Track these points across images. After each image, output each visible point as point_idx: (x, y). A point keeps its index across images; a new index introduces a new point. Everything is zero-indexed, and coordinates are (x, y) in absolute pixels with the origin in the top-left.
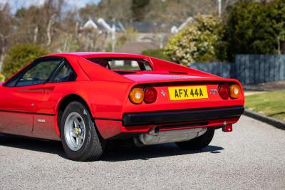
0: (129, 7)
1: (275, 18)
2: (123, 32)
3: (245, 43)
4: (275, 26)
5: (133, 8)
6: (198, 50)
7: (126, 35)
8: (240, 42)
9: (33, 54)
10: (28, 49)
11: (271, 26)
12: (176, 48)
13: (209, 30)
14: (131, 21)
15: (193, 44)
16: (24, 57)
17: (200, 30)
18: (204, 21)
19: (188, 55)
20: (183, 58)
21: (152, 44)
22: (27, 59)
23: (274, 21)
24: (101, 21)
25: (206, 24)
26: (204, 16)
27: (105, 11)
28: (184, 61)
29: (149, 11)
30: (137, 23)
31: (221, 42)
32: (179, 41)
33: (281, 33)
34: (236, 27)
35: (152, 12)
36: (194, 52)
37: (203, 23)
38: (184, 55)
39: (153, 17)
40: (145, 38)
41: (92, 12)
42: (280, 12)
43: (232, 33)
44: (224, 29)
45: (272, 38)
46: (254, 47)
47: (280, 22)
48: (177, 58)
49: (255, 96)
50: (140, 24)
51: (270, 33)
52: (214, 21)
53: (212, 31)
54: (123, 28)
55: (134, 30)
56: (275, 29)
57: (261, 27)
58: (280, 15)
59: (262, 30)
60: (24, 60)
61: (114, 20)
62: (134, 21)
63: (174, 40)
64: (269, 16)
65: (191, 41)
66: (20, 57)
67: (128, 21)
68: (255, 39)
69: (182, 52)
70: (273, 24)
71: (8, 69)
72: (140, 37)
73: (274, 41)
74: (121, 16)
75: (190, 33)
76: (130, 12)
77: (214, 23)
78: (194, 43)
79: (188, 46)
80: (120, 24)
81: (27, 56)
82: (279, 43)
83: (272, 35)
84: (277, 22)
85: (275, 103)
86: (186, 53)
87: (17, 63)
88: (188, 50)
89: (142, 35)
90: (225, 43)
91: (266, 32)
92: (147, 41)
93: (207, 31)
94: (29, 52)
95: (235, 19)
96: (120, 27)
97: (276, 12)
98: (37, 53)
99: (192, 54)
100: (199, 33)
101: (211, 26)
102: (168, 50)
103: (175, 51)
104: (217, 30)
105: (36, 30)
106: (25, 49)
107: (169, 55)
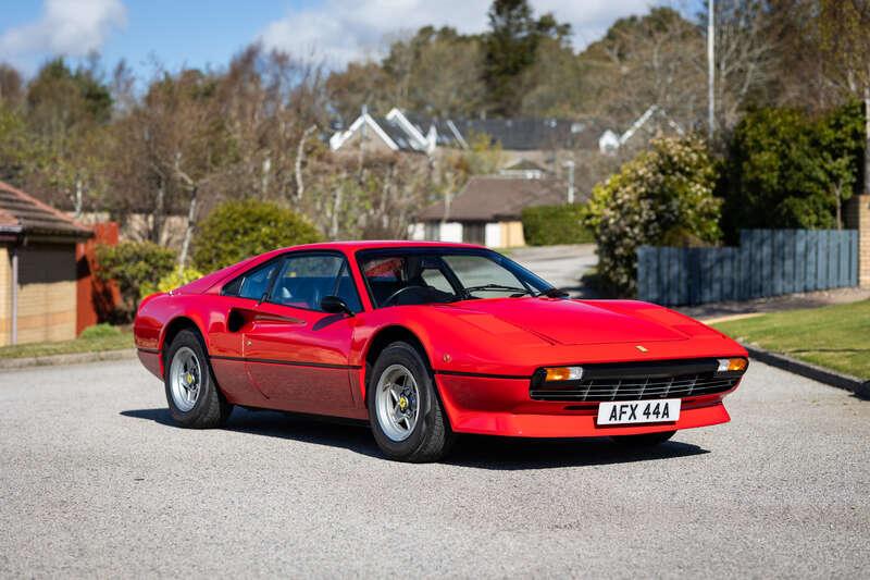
1: (828, 148)
4: (831, 164)
6: (659, 217)
8: (752, 199)
10: (257, 211)
11: (822, 167)
12: (609, 213)
13: (682, 171)
15: (645, 204)
16: (245, 233)
17: (663, 172)
18: (673, 152)
19: (636, 230)
20: (625, 234)
22: (255, 235)
23: (825, 154)
25: (676, 159)
26: (670, 141)
28: (626, 240)
31: (710, 200)
32: (615, 199)
33: (842, 181)
34: (745, 165)
36: (649, 222)
37: (670, 158)
38: (628, 229)
42: (840, 134)
44: (718, 168)
45: (821, 192)
46: (784, 213)
47: (841, 156)
48: (610, 234)
51: (817, 180)
52: (695, 151)
53: (689, 175)
56: (829, 174)
57: (799, 168)
58: (838, 140)
59: (800, 175)
60: (247, 238)
63: (604, 193)
64: (815, 143)
65: (641, 197)
66: (236, 232)
68: (786, 194)
69: (623, 223)
70: (825, 160)
71: (209, 261)
73: (829, 200)
75: (641, 178)
78: (649, 201)
79: (636, 209)
81: (253, 229)
82: (839, 204)
83: (825, 186)
84: (835, 158)
86: (632, 226)
87: (231, 246)
88: (637, 218)
90: (719, 201)
91: (810, 178)
93: (678, 174)
94: (257, 221)
95: (742, 147)
97: (829, 135)
98: (276, 221)
99: (646, 227)
100: (661, 177)
101: (687, 164)
102: (589, 217)
103: (606, 220)
104: (701, 172)
105: (267, 165)
106: (249, 213)
107: (591, 227)
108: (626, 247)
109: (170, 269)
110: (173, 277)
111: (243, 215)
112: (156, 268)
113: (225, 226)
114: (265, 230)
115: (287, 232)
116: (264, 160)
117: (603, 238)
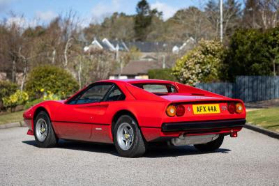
0: (131, 27)
1: (270, 44)
2: (127, 51)
3: (244, 66)
4: (271, 50)
5: (136, 28)
6: (202, 72)
7: (129, 54)
8: (239, 64)
9: (53, 74)
10: (49, 70)
11: (267, 51)
12: (183, 69)
13: (211, 54)
14: (134, 40)
15: (197, 66)
16: (44, 77)
17: (204, 54)
18: (208, 46)
19: (194, 76)
20: (189, 78)
21: (155, 63)
22: (48, 78)
23: (269, 46)
24: (105, 40)
25: (209, 49)
26: (207, 42)
27: (108, 30)
28: (190, 80)
29: (151, 31)
30: (139, 42)
31: (223, 65)
32: (185, 64)
33: (276, 57)
34: (237, 51)
35: (154, 32)
36: (199, 73)
37: (207, 48)
38: (190, 76)
39: (155, 37)
40: (147, 57)
41: (97, 31)
42: (275, 38)
43: (232, 56)
44: (225, 53)
46: (253, 70)
47: (275, 47)
48: (184, 78)
49: (254, 112)
50: (143, 43)
51: (266, 57)
52: (216, 46)
53: (214, 55)
54: (126, 48)
55: (137, 50)
56: (271, 54)
57: (259, 52)
58: (274, 40)
59: (259, 55)
60: (45, 79)
61: (117, 39)
62: (136, 41)
63: (180, 62)
64: (265, 42)
65: (196, 63)
66: (41, 77)
67: (131, 41)
68: (254, 62)
69: (188, 74)
70: (269, 49)
71: (31, 88)
72: (143, 56)
73: (270, 64)
74: (124, 35)
75: (195, 57)
76: (133, 32)
77: (216, 48)
78: (199, 65)
79: (193, 68)
80: (123, 44)
81: (47, 76)
82: (274, 66)
83: (269, 59)
84: (273, 48)
85: (270, 118)
86: (192, 75)
87: (39, 83)
88: (194, 71)
89: (145, 55)
90: (226, 65)
91: (263, 56)
92: (150, 60)
93: (210, 55)
94: (49, 73)
95: (235, 44)
96: (123, 47)
97: (271, 38)
98: (56, 73)
99: (197, 75)
100: (203, 56)
101: (213, 51)
102: (175, 71)
103: (182, 73)
104: (218, 54)
105: (54, 52)
106: (46, 70)
107: (176, 76)
108: (190, 83)
109: (15, 91)
110: (15, 95)
111: (43, 71)
112: (10, 90)
113: (36, 75)
114: (52, 76)
115: (60, 77)
116: (53, 51)
117: (181, 79)
